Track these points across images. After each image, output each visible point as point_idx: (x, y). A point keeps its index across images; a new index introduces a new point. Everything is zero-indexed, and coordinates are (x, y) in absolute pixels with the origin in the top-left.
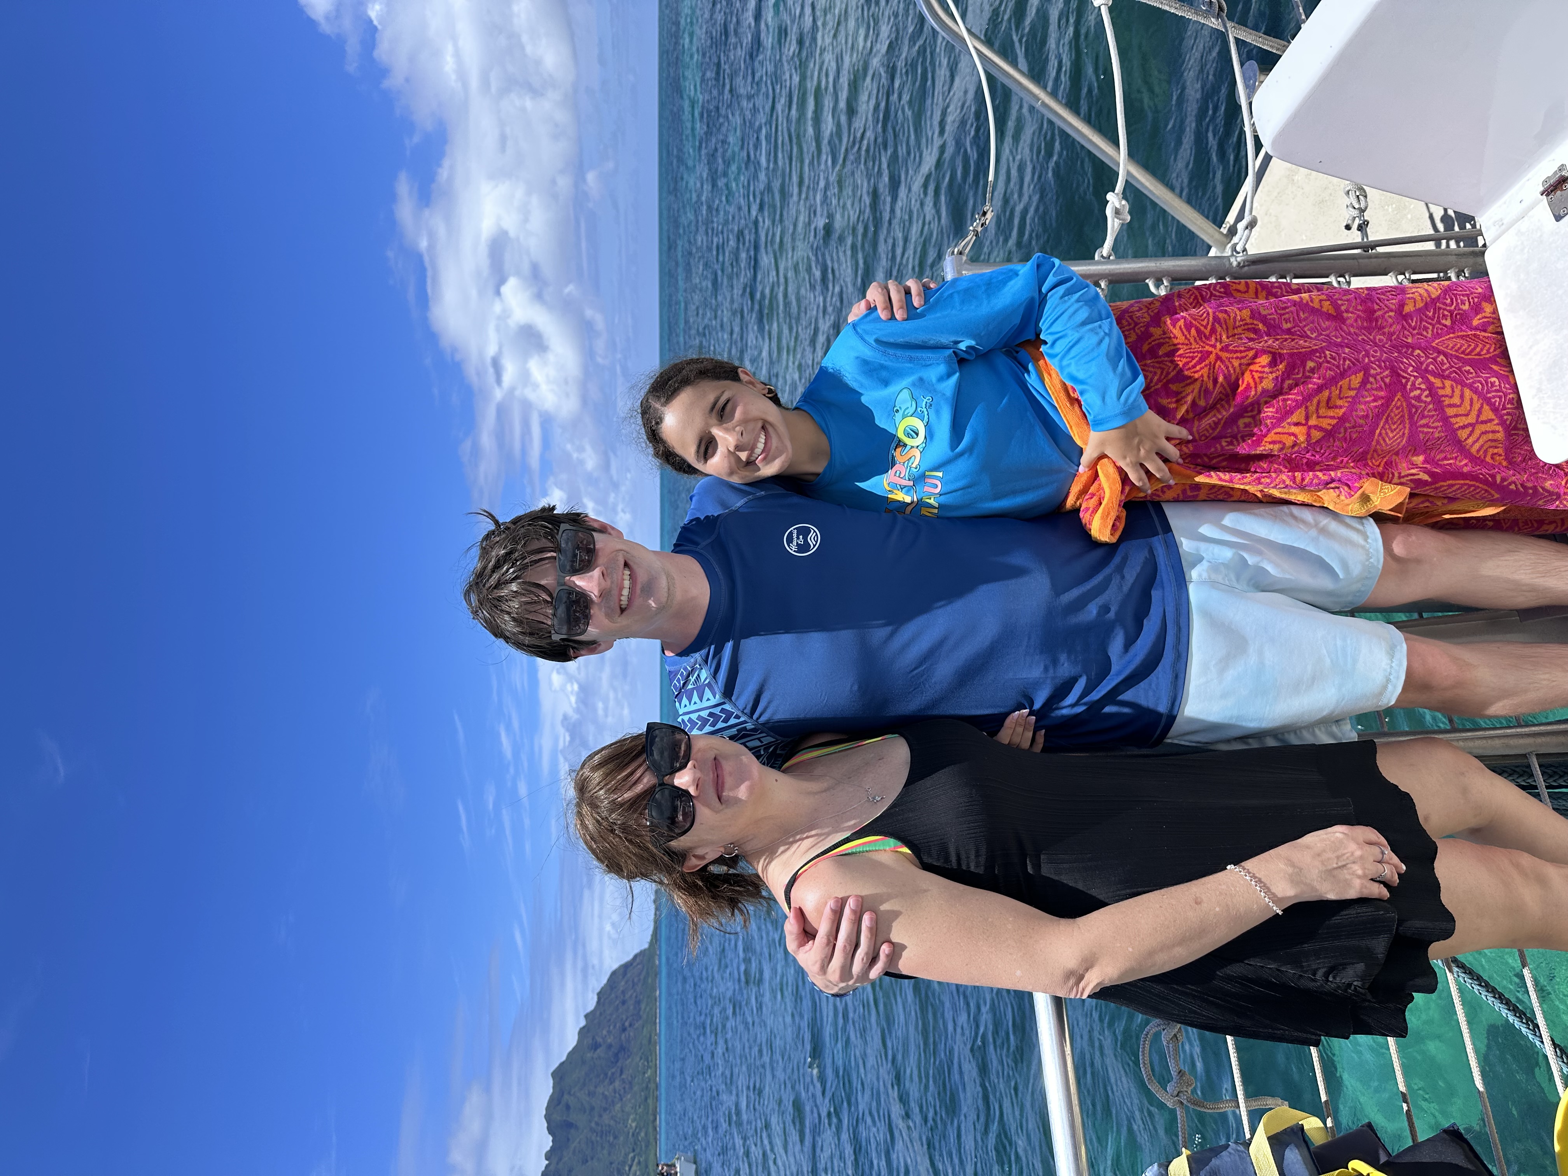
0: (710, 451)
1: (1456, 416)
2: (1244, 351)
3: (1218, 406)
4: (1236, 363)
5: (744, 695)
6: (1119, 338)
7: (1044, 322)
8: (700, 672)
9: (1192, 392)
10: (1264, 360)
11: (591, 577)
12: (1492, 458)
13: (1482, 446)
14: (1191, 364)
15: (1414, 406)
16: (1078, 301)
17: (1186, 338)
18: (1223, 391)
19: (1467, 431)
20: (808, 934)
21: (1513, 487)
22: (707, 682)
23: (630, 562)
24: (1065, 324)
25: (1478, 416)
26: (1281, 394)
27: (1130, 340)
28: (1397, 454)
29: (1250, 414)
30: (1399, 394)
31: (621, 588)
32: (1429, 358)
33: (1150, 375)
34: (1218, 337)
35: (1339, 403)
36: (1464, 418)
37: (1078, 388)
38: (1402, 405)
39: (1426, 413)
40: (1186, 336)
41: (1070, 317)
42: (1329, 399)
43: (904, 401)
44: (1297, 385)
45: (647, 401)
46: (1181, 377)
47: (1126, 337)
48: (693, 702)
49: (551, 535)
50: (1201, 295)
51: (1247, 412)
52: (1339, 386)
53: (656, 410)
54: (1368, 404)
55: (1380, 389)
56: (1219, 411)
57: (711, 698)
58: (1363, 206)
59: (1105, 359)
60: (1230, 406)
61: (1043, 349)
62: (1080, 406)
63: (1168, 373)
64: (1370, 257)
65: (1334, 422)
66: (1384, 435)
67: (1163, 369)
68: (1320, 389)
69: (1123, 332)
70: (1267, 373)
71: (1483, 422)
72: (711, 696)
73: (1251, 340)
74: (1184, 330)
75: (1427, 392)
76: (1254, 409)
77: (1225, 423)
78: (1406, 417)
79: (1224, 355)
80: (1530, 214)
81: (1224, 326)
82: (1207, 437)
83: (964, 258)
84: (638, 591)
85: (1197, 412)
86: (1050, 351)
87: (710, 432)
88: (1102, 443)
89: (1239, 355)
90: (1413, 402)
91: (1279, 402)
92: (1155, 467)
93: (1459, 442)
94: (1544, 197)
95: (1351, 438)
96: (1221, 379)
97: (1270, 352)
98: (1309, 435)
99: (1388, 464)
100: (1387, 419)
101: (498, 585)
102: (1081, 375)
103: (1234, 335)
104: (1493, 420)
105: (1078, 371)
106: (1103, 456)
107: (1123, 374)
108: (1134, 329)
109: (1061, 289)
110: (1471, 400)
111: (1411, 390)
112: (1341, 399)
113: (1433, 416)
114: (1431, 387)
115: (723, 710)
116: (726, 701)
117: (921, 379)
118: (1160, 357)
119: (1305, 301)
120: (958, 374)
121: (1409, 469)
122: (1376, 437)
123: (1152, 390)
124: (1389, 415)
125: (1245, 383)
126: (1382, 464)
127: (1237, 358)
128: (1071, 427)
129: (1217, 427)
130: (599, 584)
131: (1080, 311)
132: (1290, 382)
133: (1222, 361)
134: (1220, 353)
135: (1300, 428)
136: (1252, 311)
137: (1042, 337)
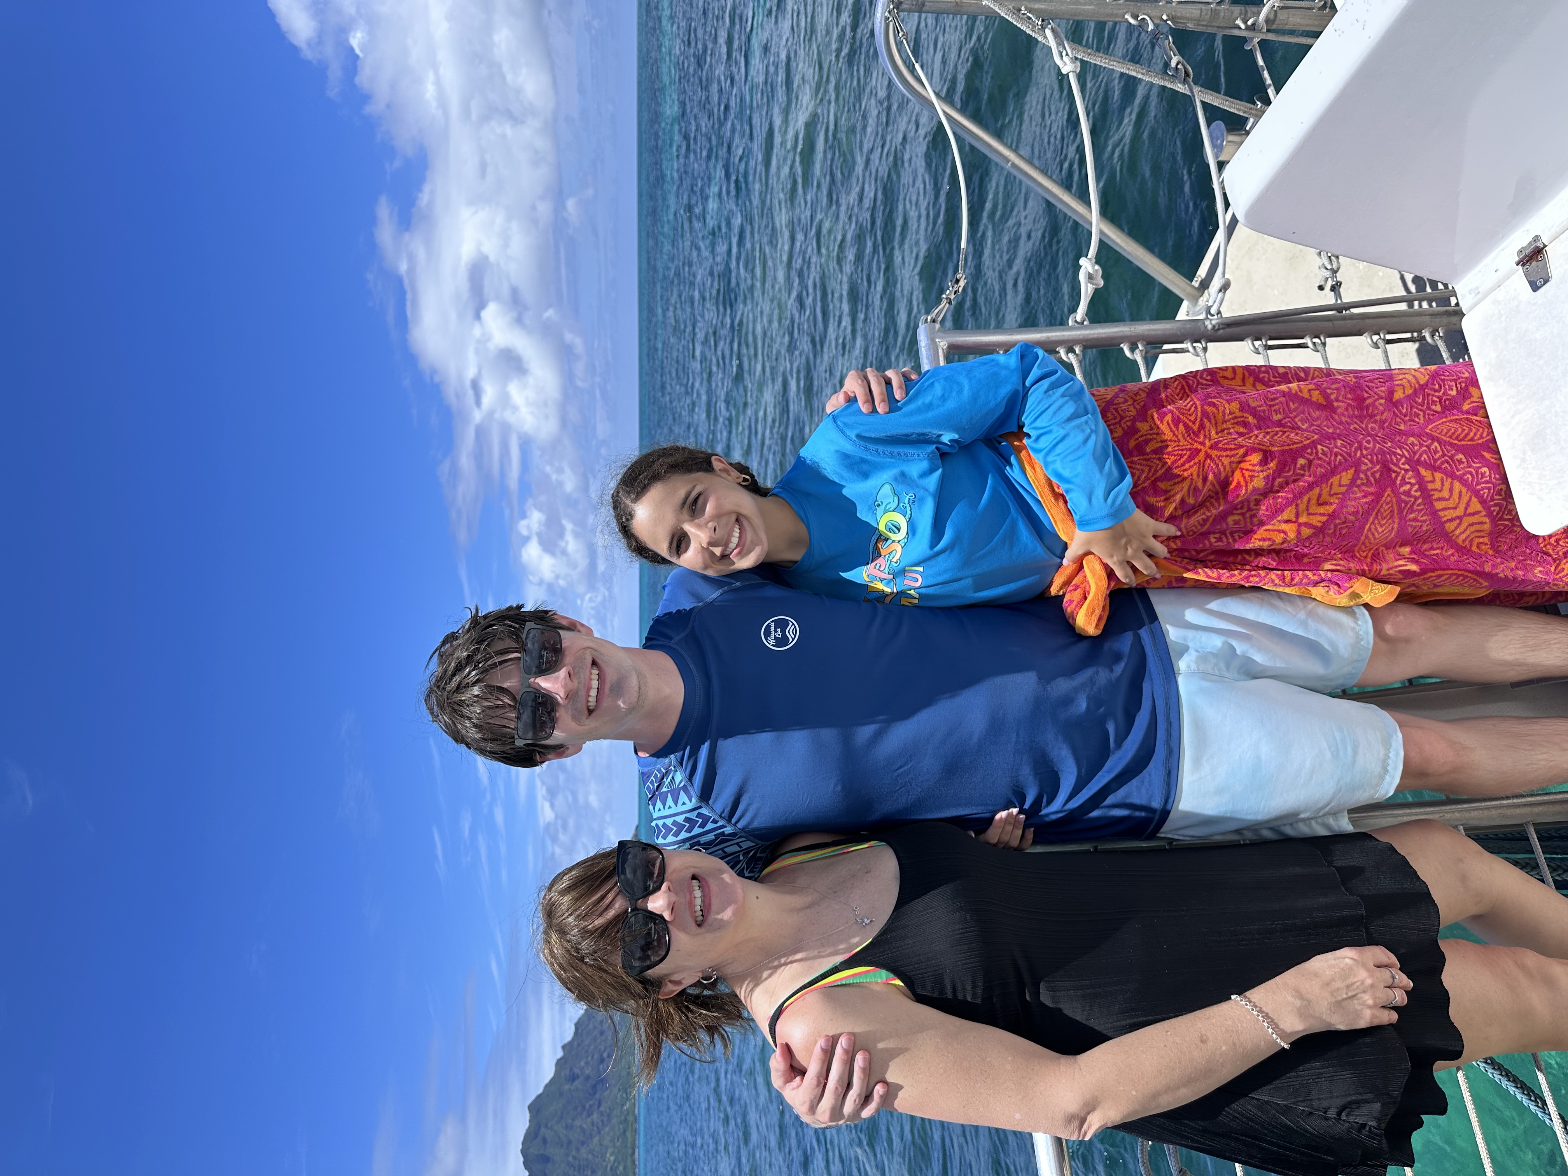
0: (683, 546)
2: (1234, 449)
3: (1208, 504)
4: (1226, 461)
5: (722, 798)
6: (1105, 434)
7: (1027, 416)
8: (674, 774)
10: (1255, 458)
12: (1478, 547)
15: (1404, 501)
16: (1063, 396)
17: (1174, 434)
18: (1212, 489)
19: (1455, 523)
20: (796, 1070)
22: (682, 785)
24: (1051, 419)
25: (1466, 509)
26: (1272, 491)
27: (1116, 435)
29: (1239, 511)
30: (1389, 489)
33: (1137, 473)
34: (1207, 433)
36: (1452, 511)
38: (1391, 501)
39: (1415, 507)
40: (1174, 432)
41: (1055, 413)
42: (1320, 496)
43: (886, 497)
44: (1287, 484)
45: (617, 496)
46: (1169, 475)
47: (1111, 432)
48: (667, 806)
49: (516, 635)
51: (1237, 509)
52: (1329, 483)
53: (626, 506)
54: (1359, 500)
55: (1368, 484)
57: (687, 803)
58: (1335, 266)
59: (1092, 460)
61: (1025, 441)
62: (1066, 502)
63: (1156, 471)
64: (1345, 318)
65: (1324, 519)
66: (1373, 530)
67: (1151, 467)
68: (1310, 487)
69: (1108, 426)
71: (1473, 514)
72: (687, 800)
73: (1241, 434)
74: (1172, 426)
75: (1416, 487)
77: (1214, 520)
78: (1396, 511)
79: (1214, 453)
80: (1507, 283)
81: (1213, 422)
82: (1195, 533)
83: (938, 326)
85: (1187, 510)
86: (1035, 446)
87: (682, 529)
88: (1089, 542)
89: (1229, 453)
92: (1144, 565)
94: (1520, 267)
96: (1211, 477)
97: (1261, 450)
98: (1299, 532)
99: (1376, 557)
100: (1377, 514)
102: (1066, 473)
103: (1223, 431)
104: (1480, 512)
107: (1110, 473)
108: (1119, 422)
109: (1045, 383)
110: (1460, 492)
111: (1401, 485)
112: (1331, 495)
113: (1422, 510)
114: (1422, 483)
115: (699, 815)
116: (703, 805)
117: (903, 474)
118: (1148, 454)
119: (1293, 392)
121: (1397, 560)
122: (1365, 531)
123: (1140, 488)
124: (1378, 511)
125: (1235, 481)
126: (1370, 555)
127: (1227, 456)
128: (1056, 522)
129: (1205, 524)
131: (1066, 407)
132: (1281, 480)
134: (1209, 451)
135: (1290, 525)
136: (1241, 403)
137: (1025, 430)
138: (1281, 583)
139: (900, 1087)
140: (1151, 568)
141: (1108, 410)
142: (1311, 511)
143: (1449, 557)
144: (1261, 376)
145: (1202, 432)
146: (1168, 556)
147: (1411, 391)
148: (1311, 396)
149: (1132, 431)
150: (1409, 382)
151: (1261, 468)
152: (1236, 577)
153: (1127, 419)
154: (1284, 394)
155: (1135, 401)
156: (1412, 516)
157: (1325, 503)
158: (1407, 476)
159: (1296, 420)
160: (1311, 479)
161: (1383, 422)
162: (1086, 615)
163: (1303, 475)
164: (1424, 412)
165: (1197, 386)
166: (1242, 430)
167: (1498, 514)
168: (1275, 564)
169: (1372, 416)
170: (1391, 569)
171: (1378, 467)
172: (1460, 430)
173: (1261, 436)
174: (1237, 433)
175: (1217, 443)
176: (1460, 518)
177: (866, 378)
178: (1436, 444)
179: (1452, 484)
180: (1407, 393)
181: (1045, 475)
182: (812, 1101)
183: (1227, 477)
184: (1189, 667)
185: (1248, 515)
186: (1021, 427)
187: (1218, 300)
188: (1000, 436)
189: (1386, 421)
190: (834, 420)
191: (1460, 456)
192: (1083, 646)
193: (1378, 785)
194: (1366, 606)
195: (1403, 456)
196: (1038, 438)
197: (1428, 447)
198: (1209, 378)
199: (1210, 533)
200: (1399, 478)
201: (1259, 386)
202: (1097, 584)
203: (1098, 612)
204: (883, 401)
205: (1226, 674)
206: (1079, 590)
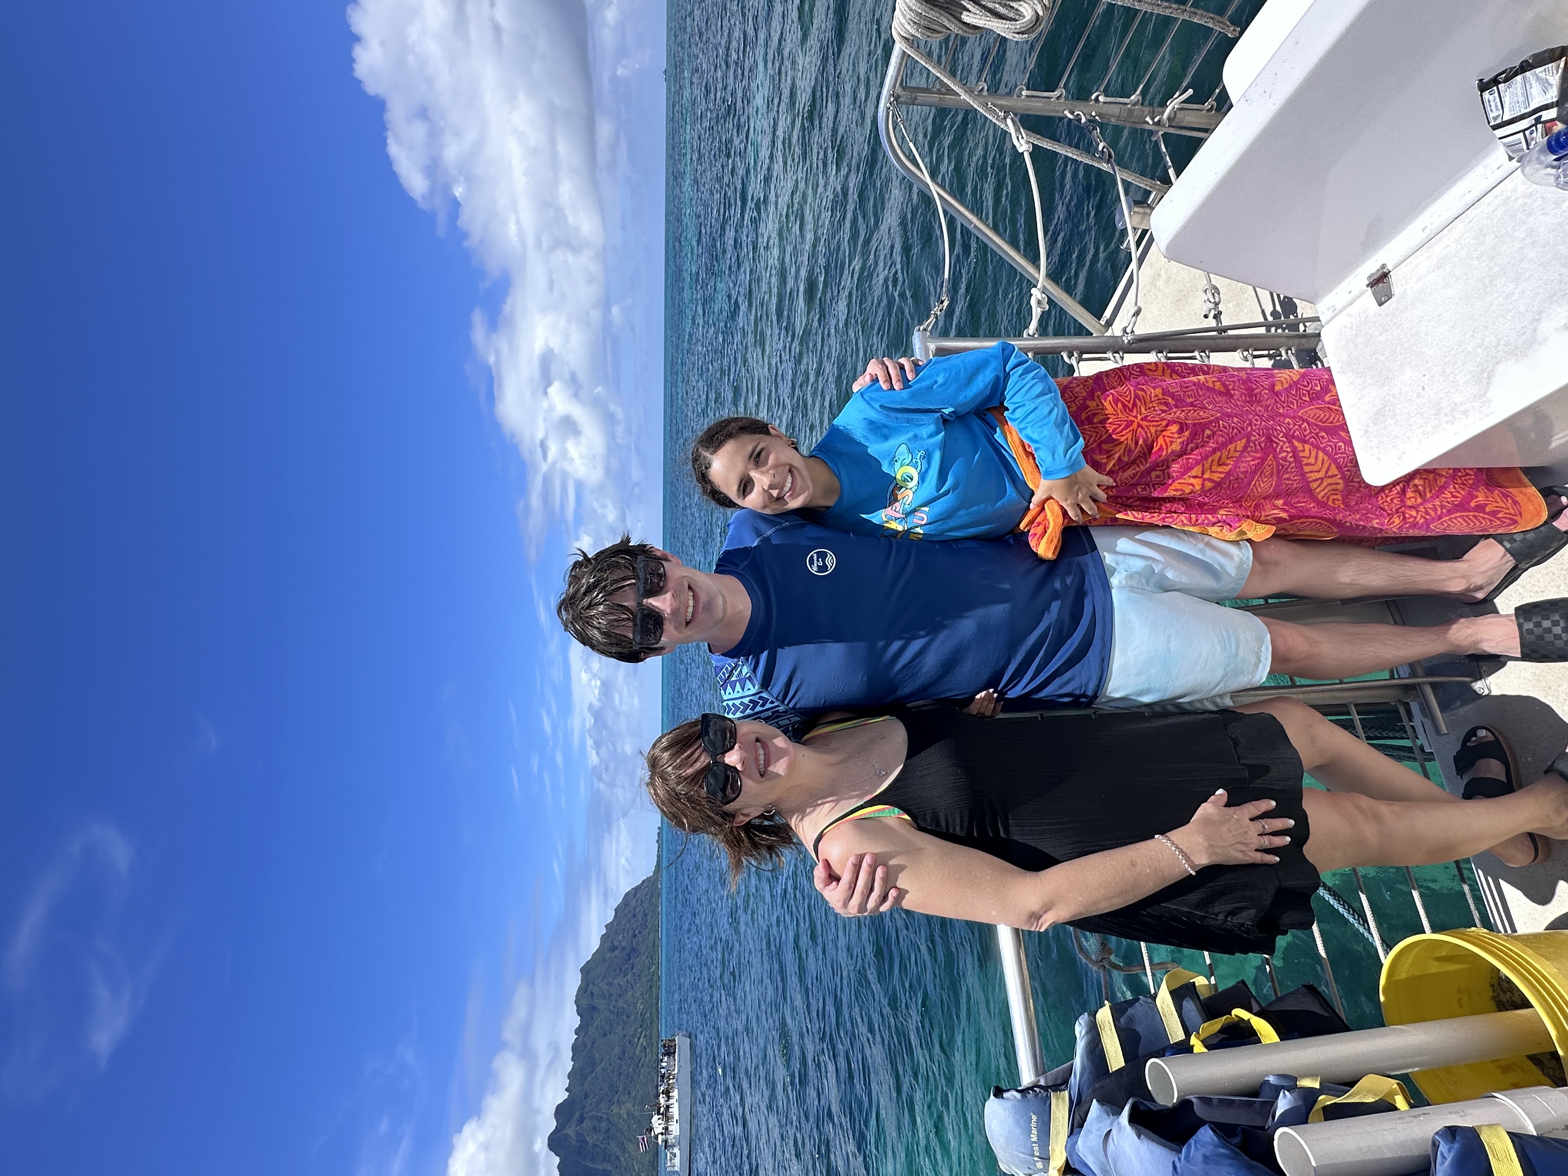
1: (1311, 472)
4: (1153, 430)
6: (1064, 408)
10: (1174, 428)
11: (665, 599)
16: (1033, 378)
21: (1348, 524)
23: (693, 586)
25: (1327, 472)
26: (1185, 454)
28: (1265, 498)
31: (687, 607)
35: (1228, 462)
37: (1033, 446)
39: (1289, 469)
41: (1027, 392)
44: (1197, 448)
46: (1110, 440)
50: (1123, 375)
54: (1249, 462)
55: (1257, 451)
58: (1217, 300)
63: (1101, 436)
64: (1224, 338)
65: (1222, 476)
68: (1214, 451)
73: (1164, 411)
75: (1291, 454)
76: (1165, 465)
79: (1144, 424)
80: (1359, 300)
84: (700, 609)
85: (1122, 466)
86: (1011, 416)
88: (1050, 489)
89: (1155, 423)
93: (1311, 490)
94: (1369, 288)
96: (1141, 442)
98: (1203, 485)
99: (1257, 507)
101: (590, 606)
105: (1033, 432)
106: (1050, 498)
107: (1068, 436)
108: (1074, 401)
109: (1020, 369)
111: (1280, 453)
114: (1295, 452)
130: (671, 605)
133: (1142, 428)
136: (1163, 389)
139: (907, 892)
141: (1065, 391)
142: (1213, 469)
147: (1287, 386)
149: (1084, 407)
152: (1156, 519)
156: (1286, 476)
157: (1224, 464)
160: (1214, 445)
166: (1164, 408)
176: (1322, 479)
177: (883, 364)
178: (1305, 424)
179: (1317, 454)
182: (845, 900)
186: (1002, 403)
187: (1132, 322)
188: (986, 410)
189: (1270, 405)
191: (1323, 434)
194: (1249, 541)
195: (1282, 431)
199: (1138, 484)
201: (1175, 376)
202: (1055, 522)
204: (899, 381)
205: (1146, 588)
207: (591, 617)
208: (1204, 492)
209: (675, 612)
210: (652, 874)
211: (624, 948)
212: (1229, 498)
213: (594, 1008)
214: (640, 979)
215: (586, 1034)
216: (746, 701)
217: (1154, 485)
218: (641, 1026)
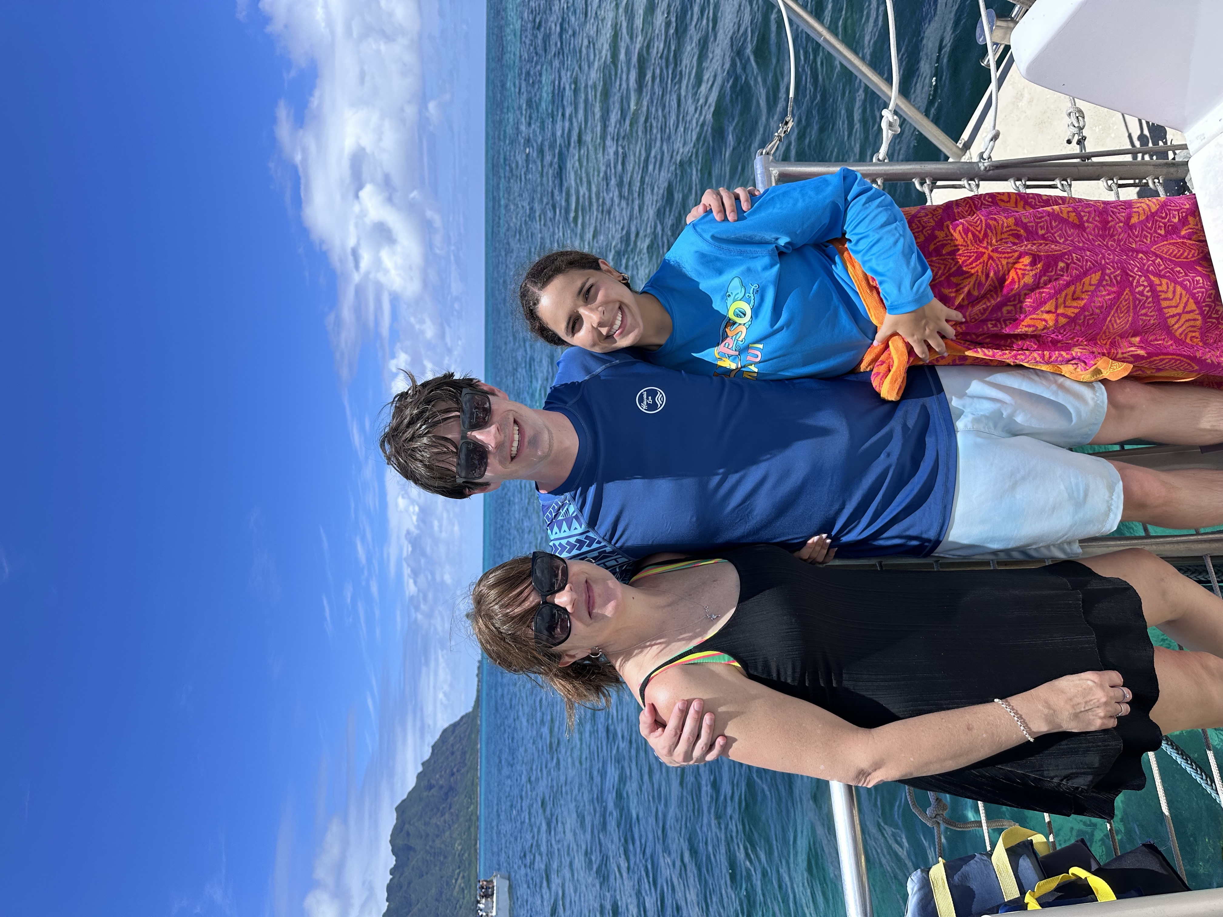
1: (1169, 307)
2: (1011, 253)
3: (988, 296)
4: (1004, 262)
9: (969, 284)
10: (1027, 260)
12: (1191, 340)
13: (1184, 330)
14: (968, 262)
15: (1138, 299)
17: (964, 240)
18: (992, 284)
20: (658, 723)
24: (868, 226)
25: (1184, 307)
27: (919, 240)
29: (1012, 303)
30: (1128, 289)
31: (512, 441)
32: (1149, 260)
33: (936, 270)
34: (989, 241)
38: (1129, 298)
39: (1146, 305)
41: (871, 221)
42: (1074, 292)
43: (735, 288)
44: (1050, 281)
46: (960, 272)
47: (916, 238)
51: (1010, 302)
52: (1082, 282)
54: (1104, 296)
56: (989, 301)
58: (1081, 124)
60: (997, 297)
61: (847, 245)
62: (878, 293)
63: (950, 269)
64: (1087, 165)
65: (1077, 311)
66: (1113, 321)
67: (946, 265)
68: (1068, 285)
69: (913, 233)
70: (1029, 271)
73: (1014, 244)
74: (963, 234)
75: (1148, 289)
76: (1017, 299)
78: (1131, 307)
79: (995, 255)
81: (994, 232)
82: (976, 320)
84: (526, 444)
86: (854, 248)
88: (896, 324)
89: (1006, 255)
90: (1138, 296)
91: (1035, 295)
92: (936, 343)
95: (1088, 323)
96: (992, 274)
98: (1057, 321)
99: (1113, 344)
102: (880, 269)
104: (1195, 311)
105: (878, 265)
106: (895, 334)
107: (915, 269)
108: (922, 231)
110: (1181, 295)
111: (1137, 287)
112: (1083, 292)
113: (1151, 307)
114: (1151, 285)
117: (749, 270)
118: (944, 255)
119: (1056, 212)
120: (778, 265)
122: (1107, 323)
123: (937, 281)
124: (1118, 307)
125: (1011, 278)
126: (1108, 343)
127: (1005, 258)
128: (869, 309)
129: (985, 313)
130: (496, 438)
131: (879, 216)
132: (1046, 278)
133: (993, 260)
134: (991, 254)
135: (1051, 315)
137: (847, 236)
138: (1041, 360)
140: (942, 346)
141: (911, 221)
142: (1067, 304)
143: (1169, 346)
144: (1030, 200)
145: (986, 240)
146: (954, 338)
147: (1144, 217)
148: (1069, 217)
149: (933, 237)
150: (1144, 210)
151: (1031, 268)
152: (1006, 356)
153: (928, 228)
154: (1049, 214)
155: (933, 215)
156: (1144, 311)
157: (1078, 299)
158: (1141, 280)
159: (1056, 235)
160: (1068, 279)
161: (1119, 241)
162: (891, 382)
163: (1062, 276)
164: (1151, 235)
165: (981, 206)
167: (1208, 313)
168: (1036, 347)
169: (1112, 236)
170: (1125, 353)
171: (1118, 272)
172: (1177, 251)
173: (1029, 246)
174: (1011, 242)
175: (997, 249)
176: (1179, 315)
179: (1175, 288)
180: (1141, 219)
181: (863, 272)
182: (670, 747)
183: (1004, 275)
184: (966, 426)
185: (1018, 306)
186: (844, 234)
187: (990, 147)
188: (827, 242)
190: (694, 227)
192: (886, 407)
193: (1104, 521)
194: (1104, 381)
196: (858, 241)
197: (1154, 261)
198: (990, 200)
200: (1135, 281)
201: (1027, 207)
202: (899, 359)
203: (900, 380)
206: (884, 365)
207: (414, 450)
208: (1057, 328)
209: (499, 446)
210: (470, 710)
211: (441, 787)
212: (1083, 334)
213: (409, 848)
214: (458, 819)
215: (402, 874)
216: (573, 540)
217: (1005, 321)
218: (459, 867)
